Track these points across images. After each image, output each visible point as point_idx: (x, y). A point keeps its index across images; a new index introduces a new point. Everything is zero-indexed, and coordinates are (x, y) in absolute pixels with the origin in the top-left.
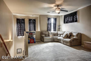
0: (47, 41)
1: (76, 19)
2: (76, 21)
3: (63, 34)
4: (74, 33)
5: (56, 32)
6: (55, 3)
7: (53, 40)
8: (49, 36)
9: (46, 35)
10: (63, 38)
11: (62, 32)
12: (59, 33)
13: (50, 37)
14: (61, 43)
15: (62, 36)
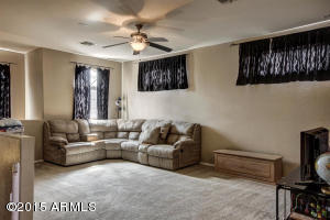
0: (79, 160)
1: (185, 78)
2: (185, 86)
3: (139, 130)
4: (181, 123)
5: (109, 122)
6: (135, 14)
7: (102, 156)
8: (83, 138)
9: (71, 137)
10: (144, 142)
11: (134, 122)
12: (120, 127)
13: (93, 143)
14: (138, 163)
15: (132, 135)
